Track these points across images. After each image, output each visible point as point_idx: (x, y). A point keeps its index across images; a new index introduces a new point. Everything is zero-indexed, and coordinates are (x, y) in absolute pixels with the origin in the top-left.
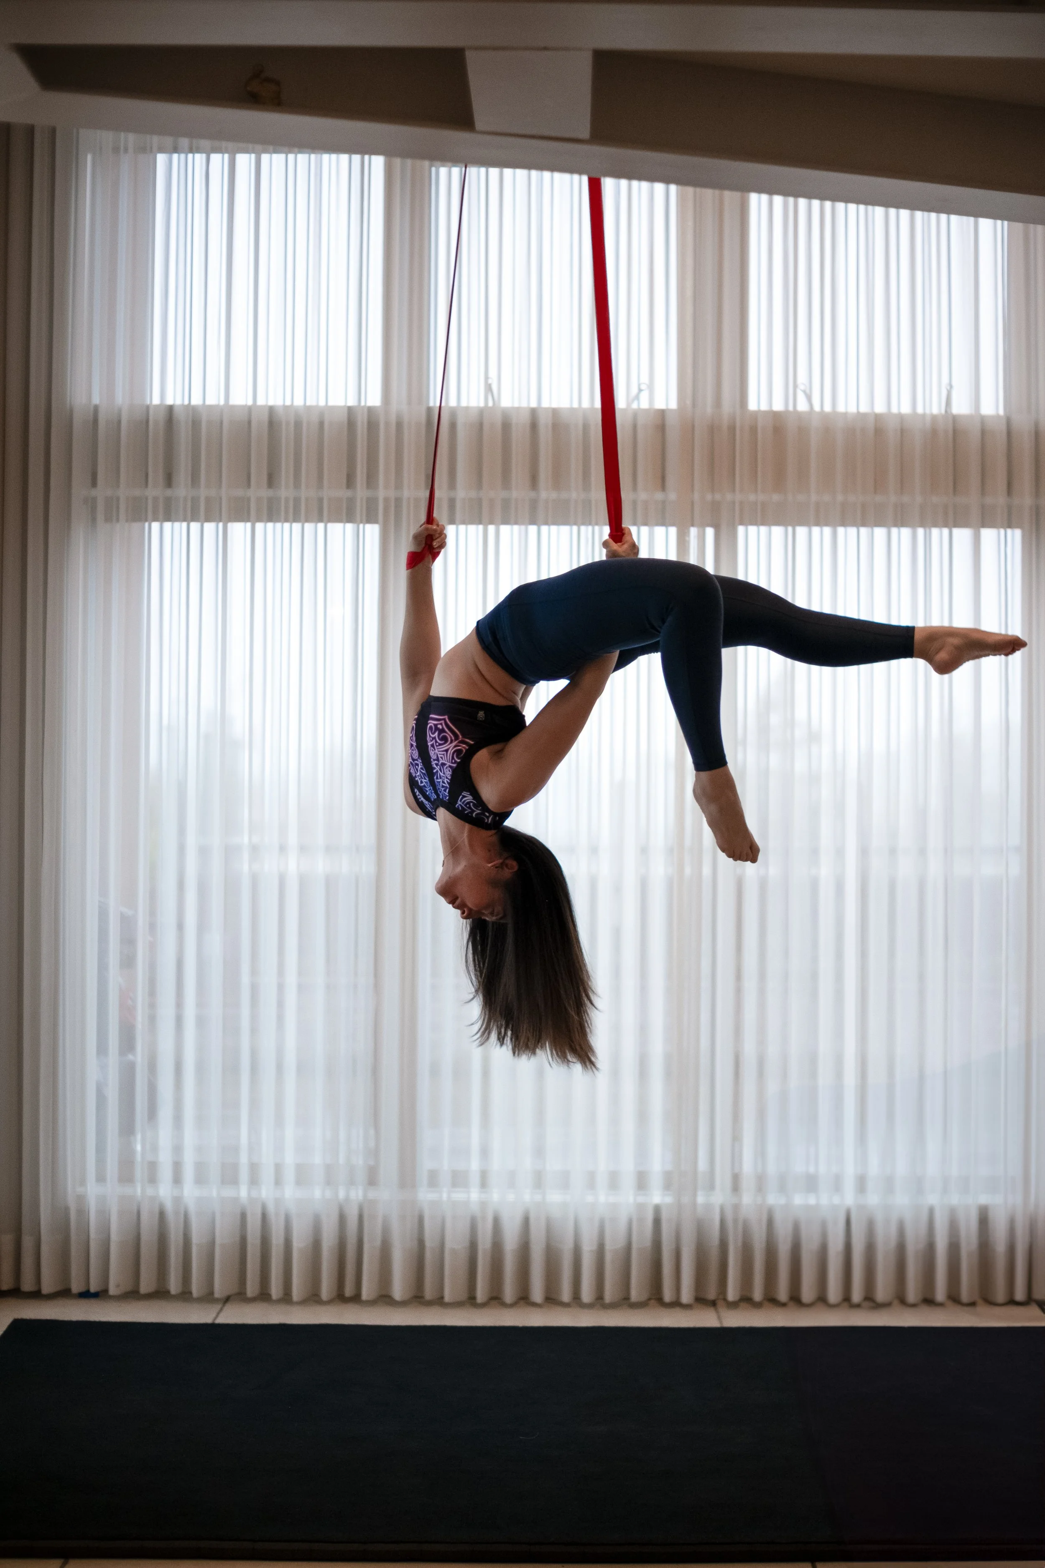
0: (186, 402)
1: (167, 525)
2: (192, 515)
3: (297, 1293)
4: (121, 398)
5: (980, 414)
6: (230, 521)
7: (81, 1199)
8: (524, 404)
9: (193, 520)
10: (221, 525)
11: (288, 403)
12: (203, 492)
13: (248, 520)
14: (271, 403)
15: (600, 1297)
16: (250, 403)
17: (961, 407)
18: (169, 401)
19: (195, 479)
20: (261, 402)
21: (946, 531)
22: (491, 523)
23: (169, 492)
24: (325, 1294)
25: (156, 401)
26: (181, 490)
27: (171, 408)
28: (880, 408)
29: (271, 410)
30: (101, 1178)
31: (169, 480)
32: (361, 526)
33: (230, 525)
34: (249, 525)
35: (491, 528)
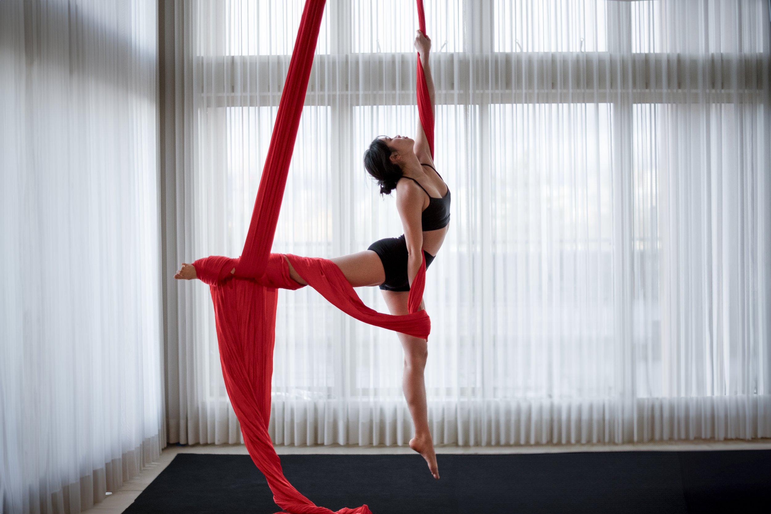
0: (240, 55)
1: (233, 108)
2: (243, 104)
3: (296, 442)
4: (212, 54)
5: (598, 52)
6: (261, 106)
7: (204, 404)
8: (389, 51)
9: (244, 106)
10: (257, 108)
11: (285, 54)
12: (248, 94)
13: (269, 105)
14: (278, 54)
15: (442, 441)
16: (268, 54)
17: (589, 48)
18: (232, 54)
19: (244, 89)
20: (274, 54)
21: (583, 104)
22: (375, 105)
23: (233, 94)
24: (308, 442)
25: (227, 54)
26: (238, 93)
27: (233, 57)
28: (553, 50)
29: (279, 57)
30: (211, 395)
31: (233, 89)
32: (318, 107)
33: (261, 107)
34: (269, 107)
35: (375, 107)
